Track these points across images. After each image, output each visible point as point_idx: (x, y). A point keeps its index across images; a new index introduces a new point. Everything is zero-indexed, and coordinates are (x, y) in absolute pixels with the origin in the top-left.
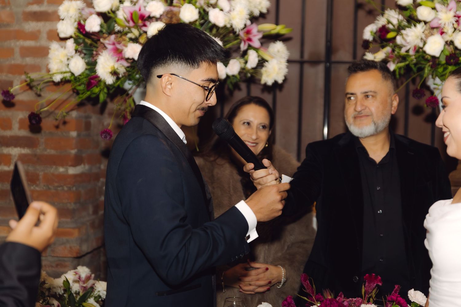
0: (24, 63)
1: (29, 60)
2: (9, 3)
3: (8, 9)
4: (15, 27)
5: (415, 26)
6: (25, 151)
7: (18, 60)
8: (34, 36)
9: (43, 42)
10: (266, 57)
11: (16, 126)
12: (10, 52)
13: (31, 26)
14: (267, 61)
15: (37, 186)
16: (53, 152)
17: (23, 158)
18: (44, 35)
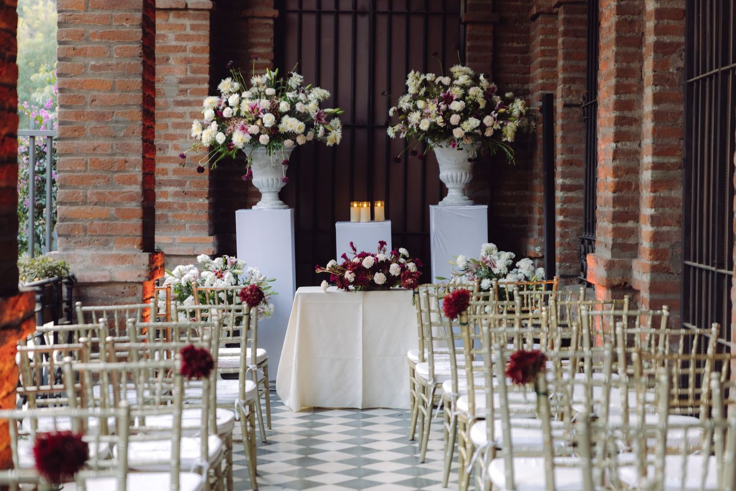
0: (175, 133)
1: (178, 131)
2: (164, 94)
3: (164, 99)
4: (170, 110)
5: (416, 112)
6: (178, 189)
7: (171, 131)
8: (181, 116)
9: (188, 120)
10: (328, 128)
11: (170, 173)
12: (166, 126)
13: (180, 109)
14: (330, 132)
15: (185, 210)
16: (195, 189)
17: (176, 194)
18: (188, 115)
